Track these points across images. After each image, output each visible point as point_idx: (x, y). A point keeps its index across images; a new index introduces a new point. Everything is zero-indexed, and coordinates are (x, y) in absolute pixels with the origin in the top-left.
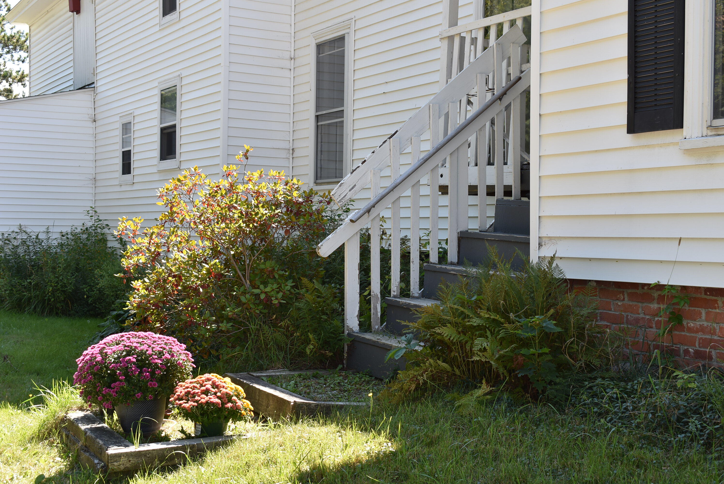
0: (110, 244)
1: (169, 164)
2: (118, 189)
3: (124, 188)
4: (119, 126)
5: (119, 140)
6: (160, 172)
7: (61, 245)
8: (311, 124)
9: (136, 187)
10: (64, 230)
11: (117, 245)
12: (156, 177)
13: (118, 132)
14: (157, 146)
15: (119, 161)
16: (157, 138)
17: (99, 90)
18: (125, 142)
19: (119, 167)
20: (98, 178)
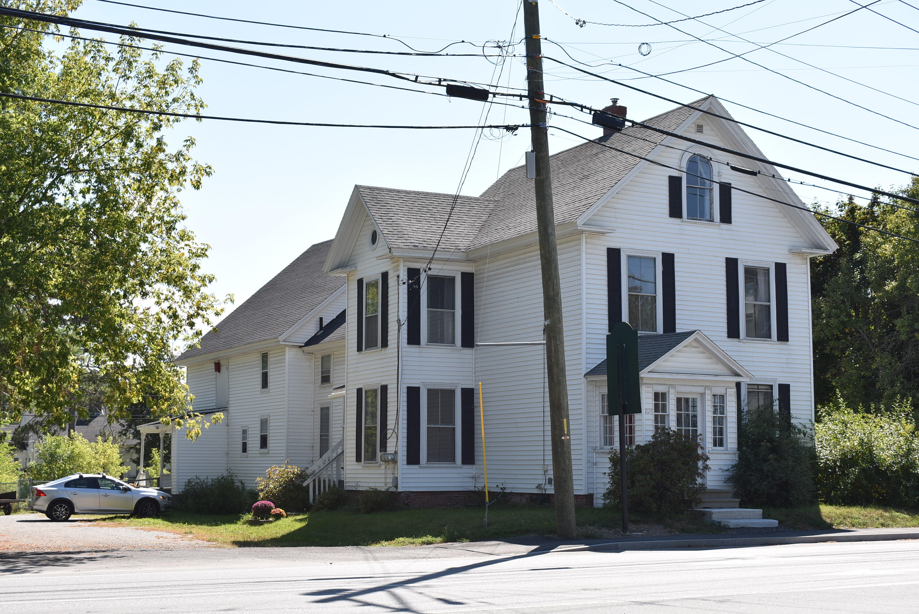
0: (236, 484)
1: (264, 450)
2: (240, 459)
3: (243, 459)
4: (241, 430)
5: (241, 436)
6: (260, 453)
7: (212, 485)
8: (319, 437)
9: (249, 459)
10: (214, 478)
11: (239, 484)
12: (259, 455)
13: (241, 433)
14: (259, 442)
15: (240, 447)
16: (259, 439)
17: (230, 412)
18: (244, 438)
19: (241, 449)
20: (230, 452)
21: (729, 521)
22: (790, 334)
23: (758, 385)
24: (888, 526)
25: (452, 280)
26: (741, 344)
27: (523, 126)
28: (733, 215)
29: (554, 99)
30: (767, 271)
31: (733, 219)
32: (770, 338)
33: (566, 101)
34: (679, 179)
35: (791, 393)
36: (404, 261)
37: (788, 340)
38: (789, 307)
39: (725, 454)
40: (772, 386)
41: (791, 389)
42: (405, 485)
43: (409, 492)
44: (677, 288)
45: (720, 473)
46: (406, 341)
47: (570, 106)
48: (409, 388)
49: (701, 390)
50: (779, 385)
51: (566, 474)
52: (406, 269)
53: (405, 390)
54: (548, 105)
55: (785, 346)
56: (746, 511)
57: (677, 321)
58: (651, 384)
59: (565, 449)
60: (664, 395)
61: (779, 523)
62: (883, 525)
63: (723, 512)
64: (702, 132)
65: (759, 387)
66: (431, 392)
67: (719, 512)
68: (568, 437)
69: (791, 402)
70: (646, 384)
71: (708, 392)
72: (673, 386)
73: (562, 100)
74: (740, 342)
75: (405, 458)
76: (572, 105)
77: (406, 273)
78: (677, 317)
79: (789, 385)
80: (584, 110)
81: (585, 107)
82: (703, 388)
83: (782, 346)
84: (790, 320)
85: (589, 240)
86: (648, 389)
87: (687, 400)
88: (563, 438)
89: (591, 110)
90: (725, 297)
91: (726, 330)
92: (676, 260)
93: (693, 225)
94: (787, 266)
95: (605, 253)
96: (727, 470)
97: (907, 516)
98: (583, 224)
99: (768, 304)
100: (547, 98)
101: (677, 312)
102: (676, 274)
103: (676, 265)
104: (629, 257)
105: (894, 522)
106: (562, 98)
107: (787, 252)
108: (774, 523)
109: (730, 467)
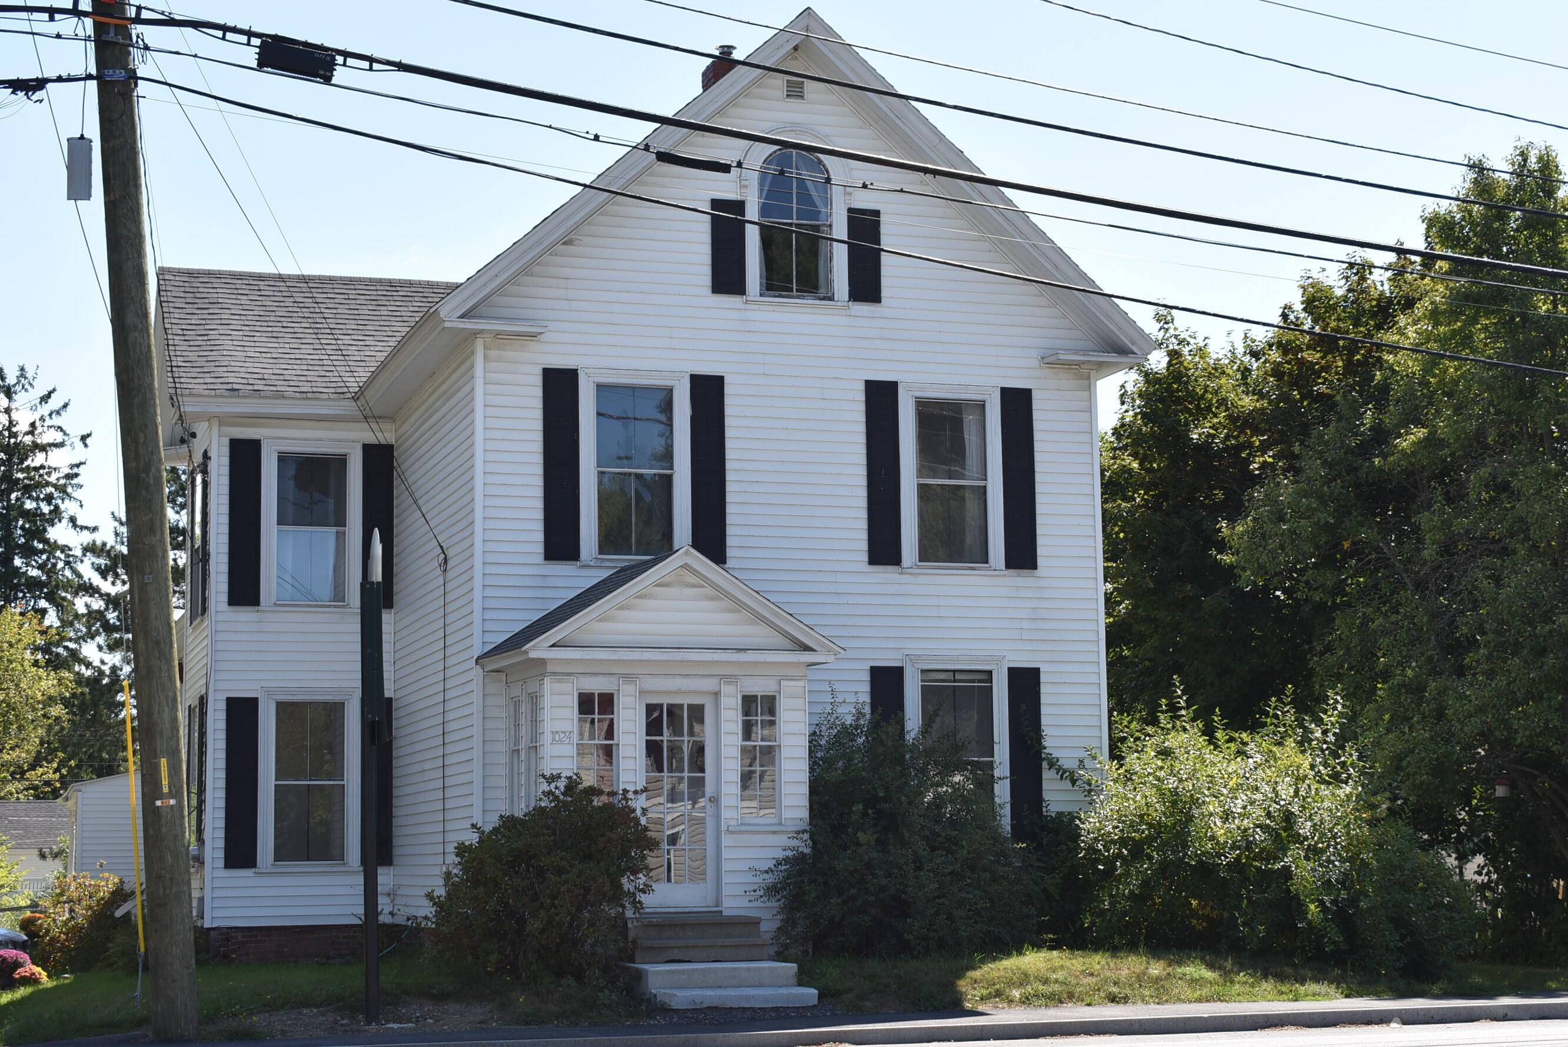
21: (674, 992)
22: (1040, 551)
23: (954, 671)
24: (1125, 1000)
25: (341, 462)
26: (905, 578)
27: (60, 79)
28: (885, 282)
29: (145, 15)
30: (981, 407)
31: (885, 293)
32: (987, 562)
33: (177, 17)
34: (739, 206)
35: (1044, 689)
36: (220, 424)
37: (1034, 566)
38: (1039, 488)
39: (774, 833)
40: (990, 673)
41: (1043, 678)
42: (218, 913)
43: (231, 928)
44: (729, 454)
45: (749, 878)
46: (225, 598)
47: (190, 30)
48: (231, 702)
49: (710, 684)
50: (1010, 669)
51: (165, 889)
52: (226, 441)
53: (223, 706)
54: (136, 30)
55: (1030, 579)
56: (749, 969)
57: (729, 531)
58: (569, 674)
59: (164, 830)
60: (607, 702)
61: (821, 996)
62: (1113, 999)
63: (682, 972)
64: (802, 97)
65: (958, 677)
66: (286, 710)
67: (669, 971)
68: (172, 802)
69: (1044, 710)
70: (554, 674)
71: (726, 689)
72: (628, 678)
73: (163, 13)
74: (901, 573)
75: (221, 854)
76: (196, 25)
77: (226, 450)
78: (729, 520)
79: (1038, 669)
80: (230, 36)
81: (235, 30)
82: (716, 681)
83: (1019, 579)
84: (1040, 520)
85: (493, 353)
86: (558, 686)
87: (674, 711)
88: (158, 803)
89: (250, 34)
90: (863, 471)
91: (864, 546)
92: (728, 390)
93: (776, 308)
94: (1035, 395)
95: (538, 381)
96: (767, 872)
97: (1209, 974)
98: (462, 317)
99: (982, 483)
100: (132, 12)
101: (729, 509)
102: (728, 422)
103: (728, 401)
104: (601, 388)
105: (1161, 991)
106: (160, 8)
107: (1035, 363)
108: (810, 994)
109: (771, 864)
